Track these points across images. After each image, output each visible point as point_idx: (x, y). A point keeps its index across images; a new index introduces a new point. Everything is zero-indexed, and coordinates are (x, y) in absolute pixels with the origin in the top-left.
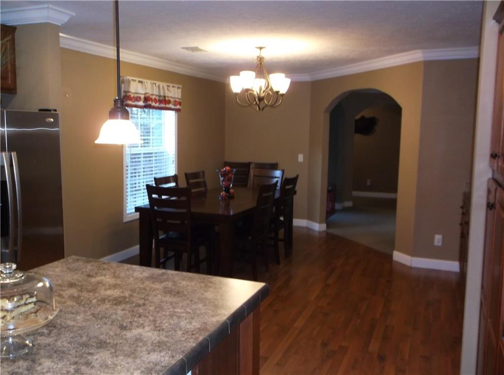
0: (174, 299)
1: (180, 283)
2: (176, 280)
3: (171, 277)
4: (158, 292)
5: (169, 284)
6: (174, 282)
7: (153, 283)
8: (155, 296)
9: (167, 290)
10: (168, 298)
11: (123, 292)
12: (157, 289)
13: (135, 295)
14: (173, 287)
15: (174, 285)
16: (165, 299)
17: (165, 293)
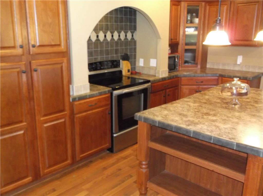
0: (182, 112)
1: (179, 119)
2: (181, 121)
3: (184, 123)
4: (190, 116)
5: (185, 119)
6: (182, 120)
7: (193, 121)
8: (191, 115)
9: (186, 116)
10: (185, 113)
11: (208, 118)
12: (191, 117)
13: (201, 116)
14: (182, 117)
15: (182, 118)
16: (186, 113)
17: (186, 115)
